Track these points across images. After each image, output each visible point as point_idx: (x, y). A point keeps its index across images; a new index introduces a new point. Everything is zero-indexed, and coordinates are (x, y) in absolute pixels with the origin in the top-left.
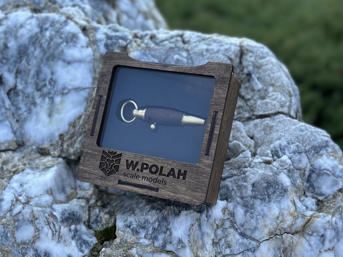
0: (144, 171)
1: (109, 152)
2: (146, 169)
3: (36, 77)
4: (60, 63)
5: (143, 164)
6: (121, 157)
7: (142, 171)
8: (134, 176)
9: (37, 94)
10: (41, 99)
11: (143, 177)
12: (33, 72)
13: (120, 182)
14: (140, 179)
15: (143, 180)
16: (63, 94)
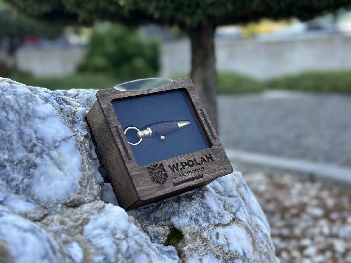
0: (185, 167)
1: (152, 166)
2: (186, 165)
3: (20, 141)
4: (38, 121)
5: (182, 163)
6: (163, 165)
7: (184, 168)
8: (181, 174)
9: (32, 156)
10: (39, 158)
11: (188, 172)
12: (15, 136)
13: (175, 184)
14: (187, 175)
15: (189, 174)
16: (56, 147)
